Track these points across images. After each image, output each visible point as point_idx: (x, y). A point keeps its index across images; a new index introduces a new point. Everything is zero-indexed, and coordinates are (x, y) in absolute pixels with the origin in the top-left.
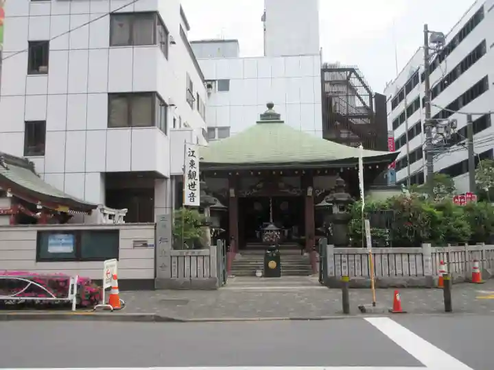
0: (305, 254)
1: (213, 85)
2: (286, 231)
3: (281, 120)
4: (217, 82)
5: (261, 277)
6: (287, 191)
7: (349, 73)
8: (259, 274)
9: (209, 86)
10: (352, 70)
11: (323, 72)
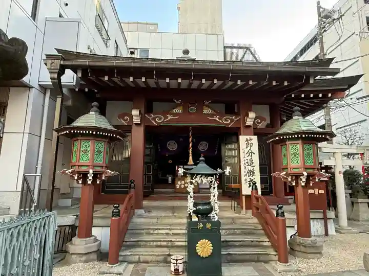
1: (136, 52)
4: (139, 50)
6: (217, 118)
9: (132, 53)
10: (248, 48)
11: (225, 47)
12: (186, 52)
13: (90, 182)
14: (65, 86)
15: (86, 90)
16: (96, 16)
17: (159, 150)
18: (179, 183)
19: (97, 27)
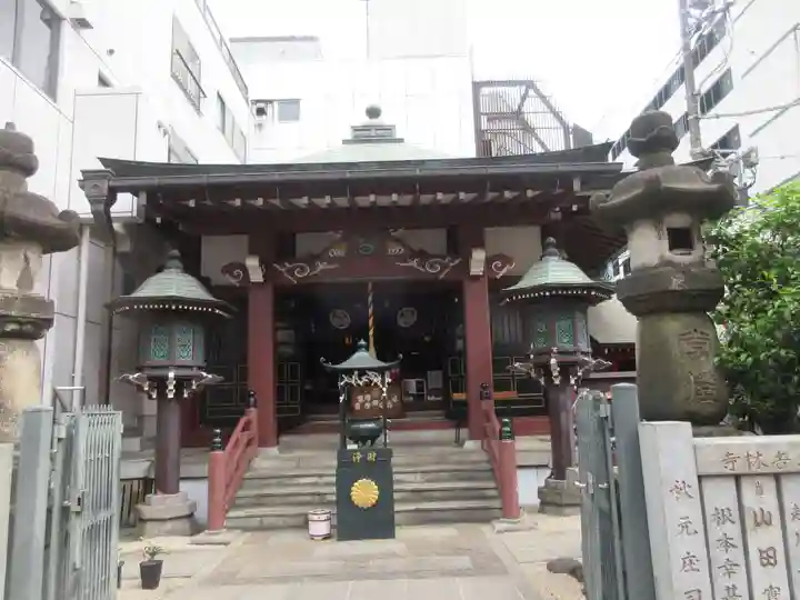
0: (469, 445)
1: (269, 110)
2: (412, 383)
3: (398, 136)
4: (276, 104)
5: (327, 537)
6: (414, 263)
7: (524, 88)
8: (320, 527)
9: (261, 112)
10: (530, 85)
11: (477, 86)
12: (373, 113)
13: (171, 396)
14: (118, 219)
15: (158, 220)
16: (173, 54)
17: (313, 330)
18: (360, 398)
19: (174, 76)
